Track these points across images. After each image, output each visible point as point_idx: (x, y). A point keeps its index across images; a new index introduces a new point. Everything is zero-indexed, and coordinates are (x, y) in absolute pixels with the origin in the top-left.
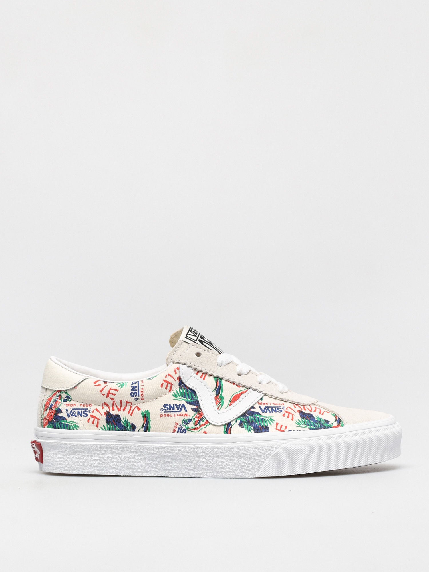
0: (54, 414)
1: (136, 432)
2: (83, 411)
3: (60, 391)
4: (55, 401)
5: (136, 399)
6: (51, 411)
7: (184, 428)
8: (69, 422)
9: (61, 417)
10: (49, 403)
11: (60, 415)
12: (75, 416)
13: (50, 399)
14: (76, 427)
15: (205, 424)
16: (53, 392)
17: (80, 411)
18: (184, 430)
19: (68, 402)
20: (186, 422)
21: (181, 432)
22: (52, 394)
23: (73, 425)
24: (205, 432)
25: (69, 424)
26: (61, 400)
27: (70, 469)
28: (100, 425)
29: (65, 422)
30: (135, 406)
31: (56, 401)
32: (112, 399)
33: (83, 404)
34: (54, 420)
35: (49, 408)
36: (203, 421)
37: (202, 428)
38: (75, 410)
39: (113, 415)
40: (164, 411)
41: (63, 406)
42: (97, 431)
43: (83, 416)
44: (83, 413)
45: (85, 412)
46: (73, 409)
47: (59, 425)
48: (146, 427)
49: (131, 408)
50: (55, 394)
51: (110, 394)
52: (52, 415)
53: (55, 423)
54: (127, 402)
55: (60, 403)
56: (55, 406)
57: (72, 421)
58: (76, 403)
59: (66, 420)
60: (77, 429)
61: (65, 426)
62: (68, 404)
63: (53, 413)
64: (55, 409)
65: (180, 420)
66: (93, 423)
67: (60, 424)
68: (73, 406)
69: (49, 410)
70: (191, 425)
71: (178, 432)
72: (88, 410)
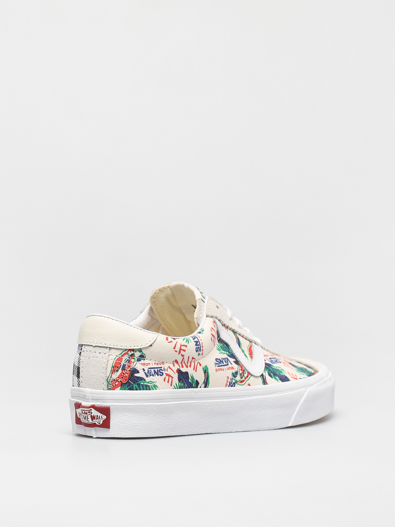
0: (130, 375)
1: (199, 389)
2: (159, 369)
3: (133, 350)
4: (127, 361)
5: (199, 354)
6: (123, 372)
7: (234, 381)
8: (148, 383)
9: (139, 377)
10: (120, 363)
11: (136, 375)
12: (153, 375)
13: (120, 359)
14: (155, 387)
15: (248, 376)
16: (123, 352)
17: (156, 370)
18: (234, 383)
19: (142, 361)
20: (235, 375)
21: (232, 386)
22: (121, 354)
23: (152, 385)
24: (249, 385)
25: (149, 384)
26: (135, 360)
27: (149, 432)
28: (174, 384)
29: (144, 383)
30: (197, 361)
31: (129, 361)
32: (183, 356)
33: (156, 362)
34: (131, 382)
35: (121, 368)
36: (246, 373)
37: (247, 381)
38: (151, 369)
39: (184, 373)
40: (217, 365)
41: (138, 366)
42: (171, 390)
43: (159, 375)
44: (159, 372)
45: (161, 371)
46: (149, 368)
47: (136, 386)
48: (206, 384)
49: (195, 364)
50: (127, 353)
51: (181, 351)
52: (126, 377)
53: (132, 384)
54: (193, 358)
55: (135, 363)
56: (129, 366)
57: (151, 382)
58: (150, 362)
59: (145, 380)
60: (156, 389)
61: (144, 387)
62: (143, 363)
63: (127, 374)
64: (129, 370)
65: (229, 373)
66: (168, 382)
67: (138, 385)
68: (148, 364)
69: (121, 371)
70: (238, 378)
71: (229, 386)
72: (162, 369)
